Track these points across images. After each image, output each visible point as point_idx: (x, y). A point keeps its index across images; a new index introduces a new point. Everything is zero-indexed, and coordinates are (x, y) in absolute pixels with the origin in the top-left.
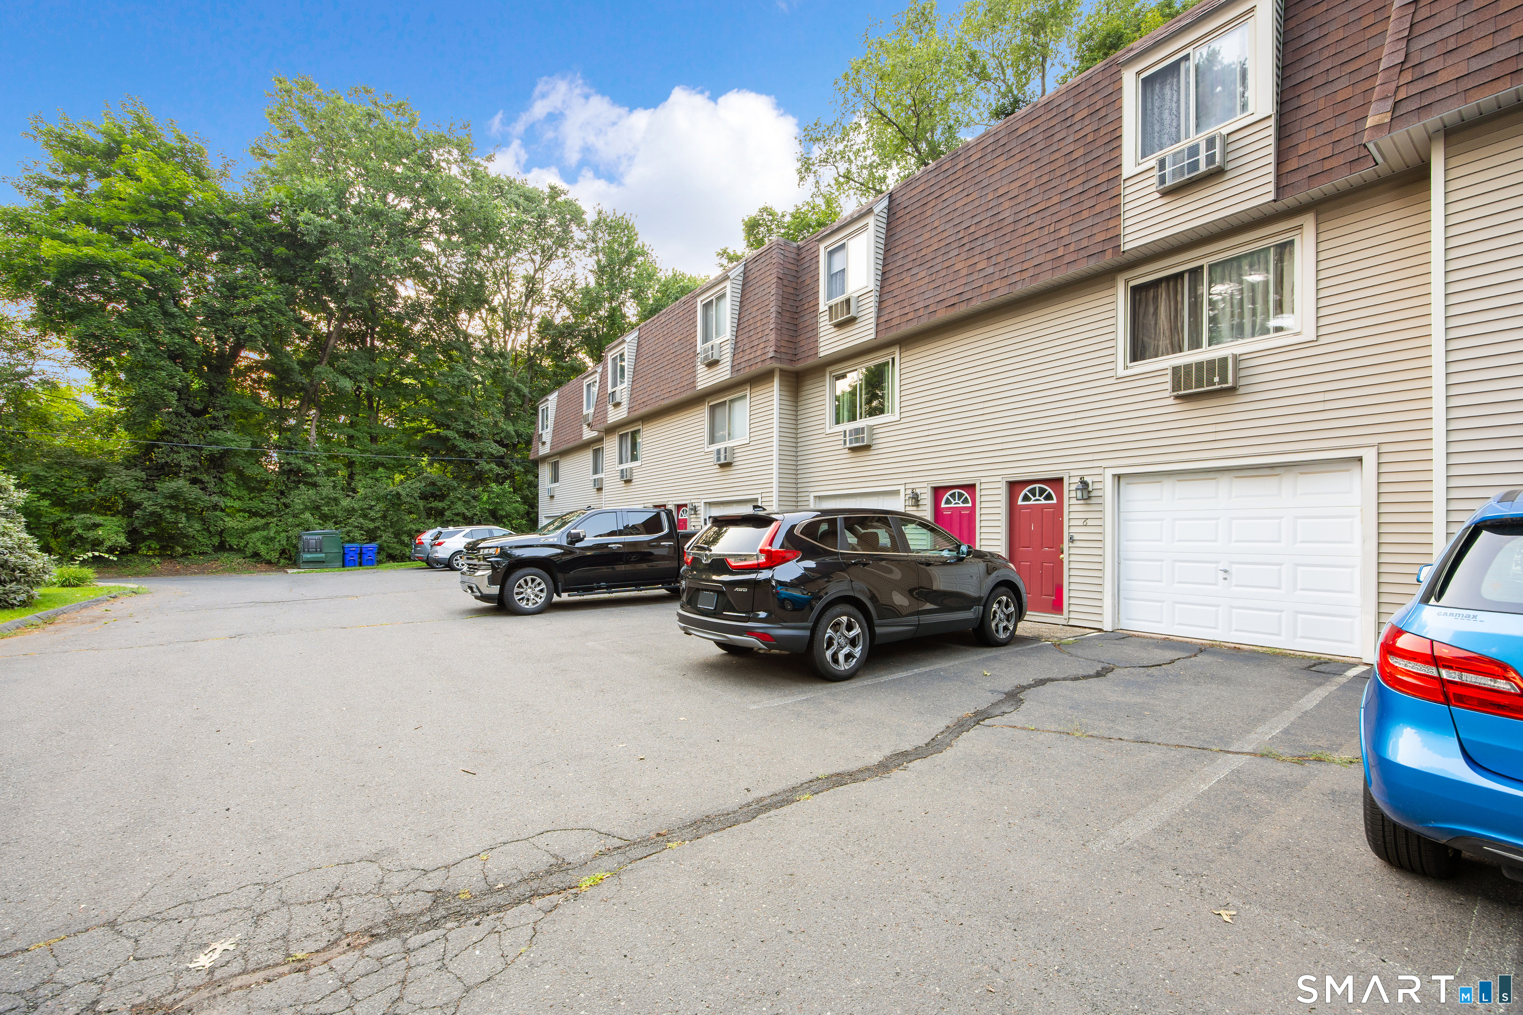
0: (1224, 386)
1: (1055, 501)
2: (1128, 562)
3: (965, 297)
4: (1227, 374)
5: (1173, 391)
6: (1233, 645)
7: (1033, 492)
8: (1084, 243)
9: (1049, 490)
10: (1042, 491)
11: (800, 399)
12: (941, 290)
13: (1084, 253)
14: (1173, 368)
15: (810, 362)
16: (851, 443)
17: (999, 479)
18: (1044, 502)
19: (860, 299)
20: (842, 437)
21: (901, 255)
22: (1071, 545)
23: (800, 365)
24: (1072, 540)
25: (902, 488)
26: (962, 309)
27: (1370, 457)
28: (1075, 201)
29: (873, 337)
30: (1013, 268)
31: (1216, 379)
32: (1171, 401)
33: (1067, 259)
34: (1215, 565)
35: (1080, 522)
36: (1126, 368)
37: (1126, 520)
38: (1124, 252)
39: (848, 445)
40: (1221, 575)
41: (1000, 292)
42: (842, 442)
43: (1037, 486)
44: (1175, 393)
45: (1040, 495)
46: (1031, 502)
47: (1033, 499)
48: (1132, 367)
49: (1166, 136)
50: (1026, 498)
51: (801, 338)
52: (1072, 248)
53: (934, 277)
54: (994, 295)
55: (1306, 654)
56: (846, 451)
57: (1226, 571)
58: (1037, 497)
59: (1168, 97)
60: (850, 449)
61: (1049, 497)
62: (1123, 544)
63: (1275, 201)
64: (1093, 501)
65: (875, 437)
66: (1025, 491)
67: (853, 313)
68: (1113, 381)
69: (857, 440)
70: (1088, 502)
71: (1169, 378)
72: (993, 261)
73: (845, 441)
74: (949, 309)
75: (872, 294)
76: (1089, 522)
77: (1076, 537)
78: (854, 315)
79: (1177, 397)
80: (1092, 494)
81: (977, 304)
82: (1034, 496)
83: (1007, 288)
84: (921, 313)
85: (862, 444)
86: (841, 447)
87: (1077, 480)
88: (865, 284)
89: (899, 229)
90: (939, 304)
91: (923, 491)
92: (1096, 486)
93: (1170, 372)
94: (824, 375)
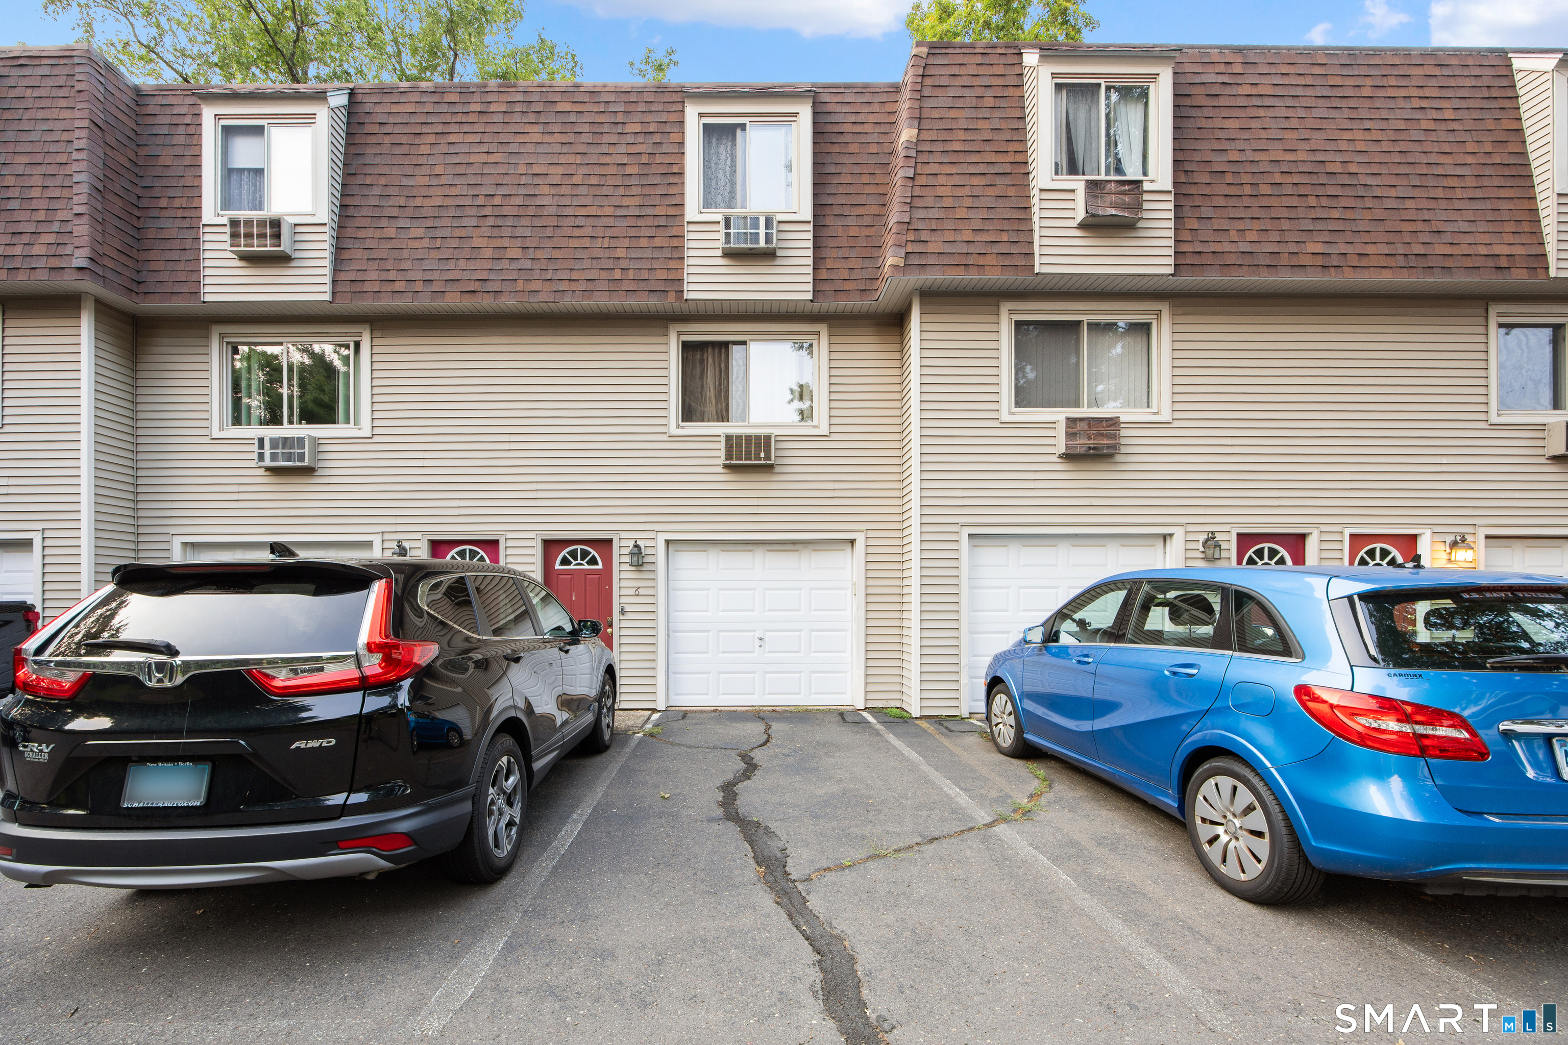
0: (769, 462)
1: (600, 566)
2: (677, 634)
3: (490, 287)
4: (770, 450)
5: (727, 459)
6: (772, 708)
7: (573, 554)
8: (645, 275)
9: (593, 552)
10: (585, 554)
11: (141, 366)
12: (451, 265)
13: (643, 286)
14: (727, 436)
15: (177, 305)
16: (274, 457)
17: (532, 535)
18: (587, 567)
19: (299, 229)
20: (255, 448)
21: (377, 191)
22: (622, 617)
23: (150, 305)
24: (623, 612)
25: (377, 540)
26: (485, 303)
27: (860, 539)
28: (632, 222)
29: (327, 297)
30: (559, 272)
31: (762, 455)
32: (720, 469)
33: (626, 286)
34: (752, 634)
35: (632, 592)
36: (678, 426)
37: (674, 590)
38: (686, 300)
39: (268, 462)
40: (758, 642)
41: (542, 297)
42: (255, 456)
43: (579, 547)
44: (728, 462)
45: (582, 559)
46: (571, 567)
47: (574, 562)
48: (683, 427)
49: (720, 197)
50: (565, 561)
51: (152, 255)
52: (631, 275)
53: (438, 243)
54: (534, 299)
55: (821, 708)
56: (261, 472)
57: (761, 639)
58: (579, 561)
59: (723, 157)
60: (268, 469)
61: (593, 561)
62: (672, 614)
63: (812, 301)
64: (646, 568)
65: (321, 456)
66: (564, 552)
67: (285, 246)
68: (665, 438)
69: (287, 456)
70: (641, 568)
71: (722, 445)
72: (531, 253)
73: (261, 457)
74: (466, 296)
75: (326, 229)
76: (641, 591)
77: (627, 608)
78: (289, 252)
79: (726, 466)
80: (645, 560)
81: (509, 302)
82: (576, 559)
83: (553, 294)
84: (418, 286)
85: (298, 464)
86: (253, 464)
87: (631, 543)
88: (308, 209)
89: (369, 150)
90: (450, 284)
91: (414, 544)
92: (649, 551)
93: (723, 439)
94: (207, 337)
